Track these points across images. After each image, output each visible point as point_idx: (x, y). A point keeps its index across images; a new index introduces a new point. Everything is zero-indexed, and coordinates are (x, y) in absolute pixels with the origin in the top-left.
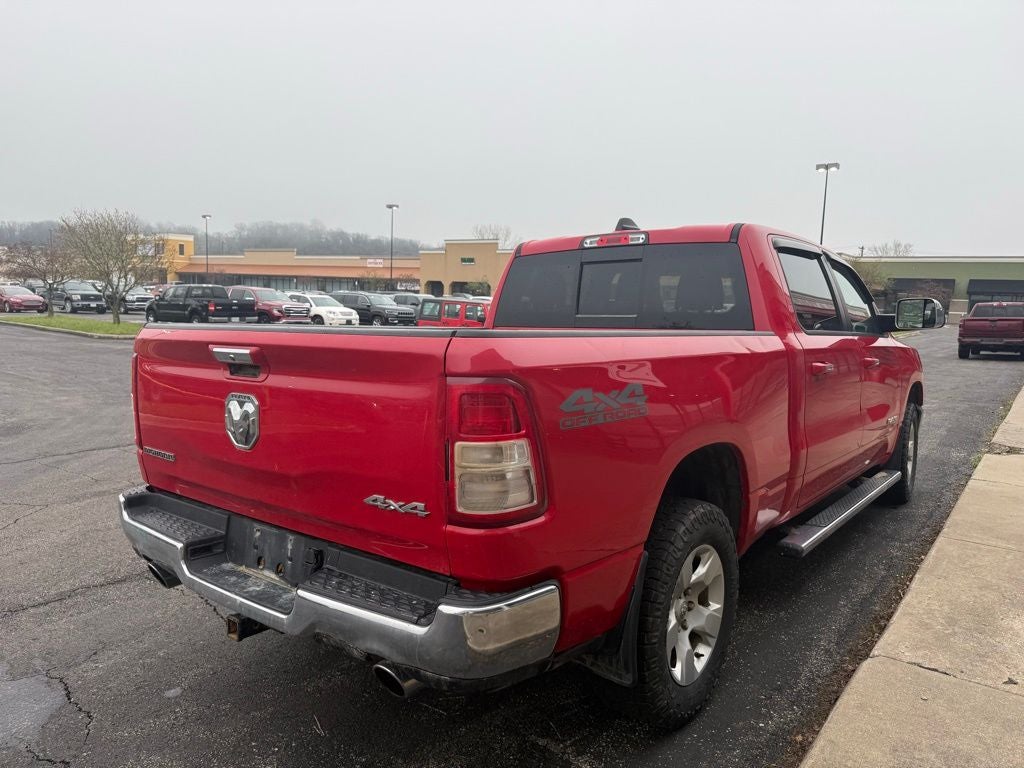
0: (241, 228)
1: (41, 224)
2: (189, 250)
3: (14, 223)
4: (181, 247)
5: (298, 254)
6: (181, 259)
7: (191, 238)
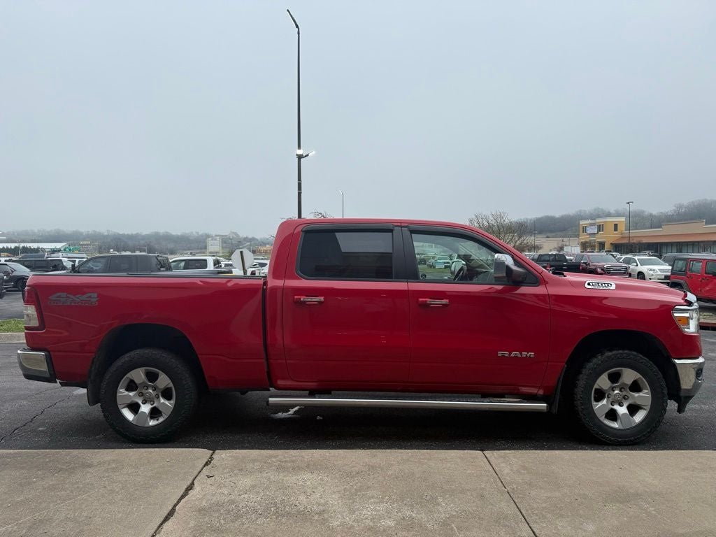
0: (681, 206)
1: (542, 218)
2: (622, 228)
3: (527, 219)
4: (616, 226)
5: (706, 224)
6: (616, 234)
7: (623, 219)
